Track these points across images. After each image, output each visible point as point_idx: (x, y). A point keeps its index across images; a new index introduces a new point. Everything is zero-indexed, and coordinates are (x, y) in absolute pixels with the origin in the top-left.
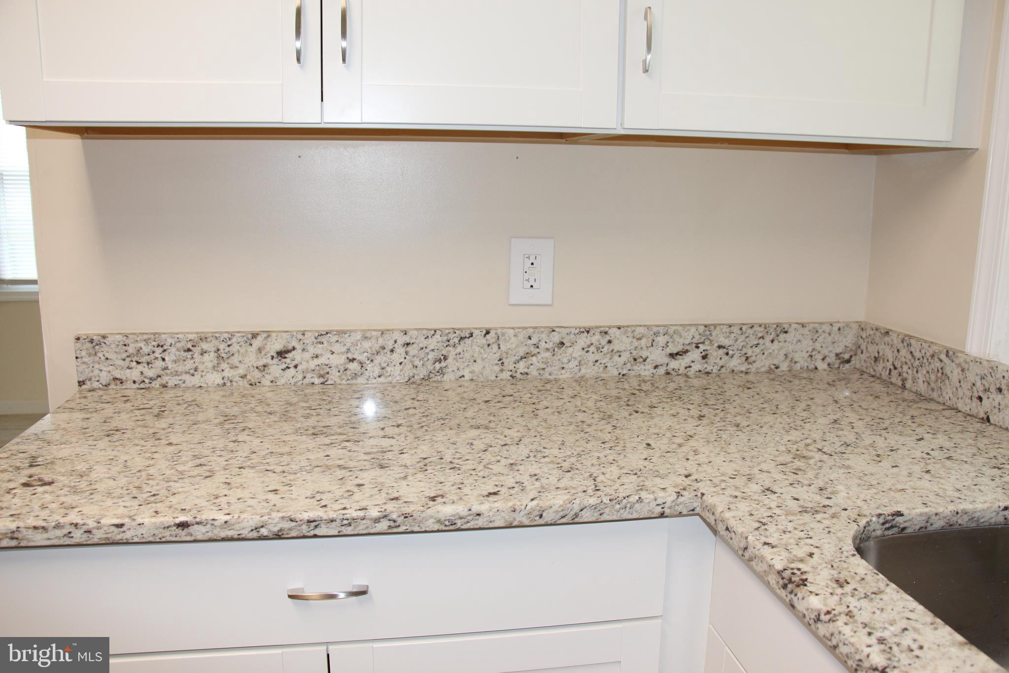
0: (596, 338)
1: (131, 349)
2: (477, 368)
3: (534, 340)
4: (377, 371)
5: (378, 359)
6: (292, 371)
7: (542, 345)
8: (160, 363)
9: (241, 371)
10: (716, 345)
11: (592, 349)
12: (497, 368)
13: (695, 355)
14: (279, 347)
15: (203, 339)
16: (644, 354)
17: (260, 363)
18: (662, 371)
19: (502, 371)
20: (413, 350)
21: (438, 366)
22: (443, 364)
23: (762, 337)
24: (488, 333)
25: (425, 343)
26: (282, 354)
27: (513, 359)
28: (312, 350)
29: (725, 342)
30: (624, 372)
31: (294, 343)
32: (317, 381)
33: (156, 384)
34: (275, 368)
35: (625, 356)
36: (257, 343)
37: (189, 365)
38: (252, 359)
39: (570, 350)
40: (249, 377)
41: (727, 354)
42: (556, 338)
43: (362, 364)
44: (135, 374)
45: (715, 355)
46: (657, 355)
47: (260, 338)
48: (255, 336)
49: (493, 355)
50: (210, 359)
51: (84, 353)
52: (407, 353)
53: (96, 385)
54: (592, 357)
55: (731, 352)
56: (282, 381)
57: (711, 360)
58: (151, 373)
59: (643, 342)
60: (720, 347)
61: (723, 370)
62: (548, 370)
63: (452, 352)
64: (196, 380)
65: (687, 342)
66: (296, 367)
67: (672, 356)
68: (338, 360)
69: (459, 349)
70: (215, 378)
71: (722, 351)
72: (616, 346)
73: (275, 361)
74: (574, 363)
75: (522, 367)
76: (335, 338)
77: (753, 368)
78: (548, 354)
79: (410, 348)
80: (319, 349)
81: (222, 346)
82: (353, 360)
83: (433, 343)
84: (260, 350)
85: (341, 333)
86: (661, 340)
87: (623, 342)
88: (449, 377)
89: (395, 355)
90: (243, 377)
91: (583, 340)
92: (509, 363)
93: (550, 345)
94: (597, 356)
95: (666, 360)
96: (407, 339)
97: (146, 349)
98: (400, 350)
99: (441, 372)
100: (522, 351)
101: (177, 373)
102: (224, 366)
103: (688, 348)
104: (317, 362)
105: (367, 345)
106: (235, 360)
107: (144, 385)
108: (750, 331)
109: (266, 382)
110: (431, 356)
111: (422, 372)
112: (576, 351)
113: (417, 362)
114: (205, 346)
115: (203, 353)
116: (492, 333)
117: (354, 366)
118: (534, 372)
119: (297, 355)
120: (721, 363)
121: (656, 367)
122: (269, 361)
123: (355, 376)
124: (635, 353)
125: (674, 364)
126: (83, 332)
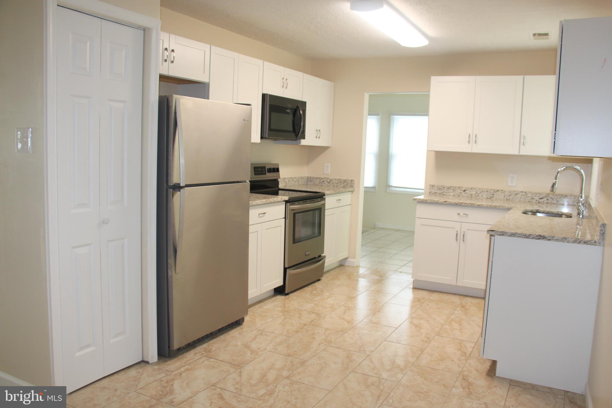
0: (524, 193)
1: (439, 187)
2: (500, 197)
3: (511, 193)
4: (481, 196)
5: (482, 193)
6: (466, 194)
7: (513, 194)
8: (443, 191)
9: (457, 193)
10: (550, 197)
11: (523, 196)
12: (504, 197)
13: (545, 199)
14: (464, 189)
15: (451, 187)
16: (534, 198)
17: (460, 192)
18: (538, 201)
19: (505, 198)
20: (488, 192)
21: (492, 196)
22: (493, 195)
23: (561, 197)
24: (502, 190)
25: (490, 191)
26: (464, 191)
27: (507, 196)
28: (470, 191)
29: (553, 197)
30: (530, 201)
31: (467, 189)
32: (470, 196)
33: (442, 194)
34: (463, 193)
35: (530, 198)
36: (460, 188)
37: (448, 191)
38: (459, 191)
39: (518, 195)
40: (458, 194)
41: (553, 199)
42: (516, 193)
43: (478, 194)
44: (439, 192)
45: (550, 199)
46: (537, 198)
47: (461, 188)
48: (460, 187)
49: (503, 195)
50: (452, 190)
51: (431, 187)
52: (487, 193)
53: (432, 193)
54: (523, 197)
55: (554, 199)
56: (464, 196)
57: (549, 200)
58: (441, 192)
59: (534, 195)
60: (551, 198)
61: (552, 203)
62: (514, 199)
63: (495, 193)
64: (448, 194)
65: (543, 196)
66: (467, 193)
67: (540, 199)
68: (474, 193)
69: (497, 193)
70: (452, 194)
71: (551, 199)
72: (528, 195)
73: (463, 192)
74: (519, 198)
75: (508, 198)
76: (474, 189)
77: (559, 203)
78: (514, 196)
79: (487, 192)
80: (471, 191)
81: (454, 188)
82: (477, 193)
83: (492, 191)
84: (461, 190)
85: (475, 188)
86: (538, 195)
87: (529, 195)
88: (494, 198)
89: (485, 193)
90: (457, 194)
91: (521, 194)
92: (506, 196)
93: (514, 194)
94: (524, 197)
95: (539, 199)
96: (487, 190)
97: (441, 188)
98: (486, 192)
99: (493, 197)
100: (508, 195)
101: (446, 193)
102: (454, 192)
103: (543, 197)
104: (471, 193)
105: (480, 190)
106: (456, 191)
107: (440, 194)
108: (558, 195)
109: (461, 195)
110: (491, 194)
111: (489, 197)
112: (519, 196)
113: (489, 195)
114: (451, 188)
115: (451, 189)
116: (503, 191)
117: (477, 194)
118: (511, 199)
119: (467, 191)
120: (551, 201)
121: (536, 200)
122: (462, 192)
123: (477, 196)
124: (532, 197)
125: (541, 200)
126: (431, 184)
